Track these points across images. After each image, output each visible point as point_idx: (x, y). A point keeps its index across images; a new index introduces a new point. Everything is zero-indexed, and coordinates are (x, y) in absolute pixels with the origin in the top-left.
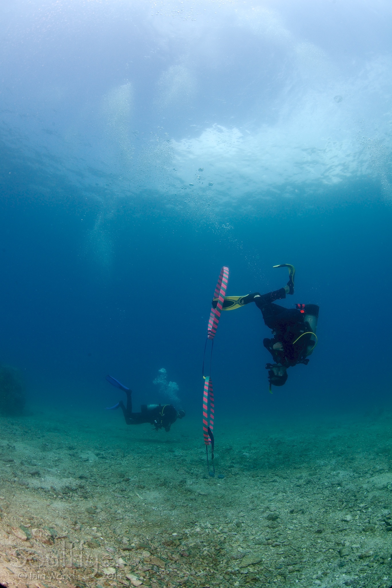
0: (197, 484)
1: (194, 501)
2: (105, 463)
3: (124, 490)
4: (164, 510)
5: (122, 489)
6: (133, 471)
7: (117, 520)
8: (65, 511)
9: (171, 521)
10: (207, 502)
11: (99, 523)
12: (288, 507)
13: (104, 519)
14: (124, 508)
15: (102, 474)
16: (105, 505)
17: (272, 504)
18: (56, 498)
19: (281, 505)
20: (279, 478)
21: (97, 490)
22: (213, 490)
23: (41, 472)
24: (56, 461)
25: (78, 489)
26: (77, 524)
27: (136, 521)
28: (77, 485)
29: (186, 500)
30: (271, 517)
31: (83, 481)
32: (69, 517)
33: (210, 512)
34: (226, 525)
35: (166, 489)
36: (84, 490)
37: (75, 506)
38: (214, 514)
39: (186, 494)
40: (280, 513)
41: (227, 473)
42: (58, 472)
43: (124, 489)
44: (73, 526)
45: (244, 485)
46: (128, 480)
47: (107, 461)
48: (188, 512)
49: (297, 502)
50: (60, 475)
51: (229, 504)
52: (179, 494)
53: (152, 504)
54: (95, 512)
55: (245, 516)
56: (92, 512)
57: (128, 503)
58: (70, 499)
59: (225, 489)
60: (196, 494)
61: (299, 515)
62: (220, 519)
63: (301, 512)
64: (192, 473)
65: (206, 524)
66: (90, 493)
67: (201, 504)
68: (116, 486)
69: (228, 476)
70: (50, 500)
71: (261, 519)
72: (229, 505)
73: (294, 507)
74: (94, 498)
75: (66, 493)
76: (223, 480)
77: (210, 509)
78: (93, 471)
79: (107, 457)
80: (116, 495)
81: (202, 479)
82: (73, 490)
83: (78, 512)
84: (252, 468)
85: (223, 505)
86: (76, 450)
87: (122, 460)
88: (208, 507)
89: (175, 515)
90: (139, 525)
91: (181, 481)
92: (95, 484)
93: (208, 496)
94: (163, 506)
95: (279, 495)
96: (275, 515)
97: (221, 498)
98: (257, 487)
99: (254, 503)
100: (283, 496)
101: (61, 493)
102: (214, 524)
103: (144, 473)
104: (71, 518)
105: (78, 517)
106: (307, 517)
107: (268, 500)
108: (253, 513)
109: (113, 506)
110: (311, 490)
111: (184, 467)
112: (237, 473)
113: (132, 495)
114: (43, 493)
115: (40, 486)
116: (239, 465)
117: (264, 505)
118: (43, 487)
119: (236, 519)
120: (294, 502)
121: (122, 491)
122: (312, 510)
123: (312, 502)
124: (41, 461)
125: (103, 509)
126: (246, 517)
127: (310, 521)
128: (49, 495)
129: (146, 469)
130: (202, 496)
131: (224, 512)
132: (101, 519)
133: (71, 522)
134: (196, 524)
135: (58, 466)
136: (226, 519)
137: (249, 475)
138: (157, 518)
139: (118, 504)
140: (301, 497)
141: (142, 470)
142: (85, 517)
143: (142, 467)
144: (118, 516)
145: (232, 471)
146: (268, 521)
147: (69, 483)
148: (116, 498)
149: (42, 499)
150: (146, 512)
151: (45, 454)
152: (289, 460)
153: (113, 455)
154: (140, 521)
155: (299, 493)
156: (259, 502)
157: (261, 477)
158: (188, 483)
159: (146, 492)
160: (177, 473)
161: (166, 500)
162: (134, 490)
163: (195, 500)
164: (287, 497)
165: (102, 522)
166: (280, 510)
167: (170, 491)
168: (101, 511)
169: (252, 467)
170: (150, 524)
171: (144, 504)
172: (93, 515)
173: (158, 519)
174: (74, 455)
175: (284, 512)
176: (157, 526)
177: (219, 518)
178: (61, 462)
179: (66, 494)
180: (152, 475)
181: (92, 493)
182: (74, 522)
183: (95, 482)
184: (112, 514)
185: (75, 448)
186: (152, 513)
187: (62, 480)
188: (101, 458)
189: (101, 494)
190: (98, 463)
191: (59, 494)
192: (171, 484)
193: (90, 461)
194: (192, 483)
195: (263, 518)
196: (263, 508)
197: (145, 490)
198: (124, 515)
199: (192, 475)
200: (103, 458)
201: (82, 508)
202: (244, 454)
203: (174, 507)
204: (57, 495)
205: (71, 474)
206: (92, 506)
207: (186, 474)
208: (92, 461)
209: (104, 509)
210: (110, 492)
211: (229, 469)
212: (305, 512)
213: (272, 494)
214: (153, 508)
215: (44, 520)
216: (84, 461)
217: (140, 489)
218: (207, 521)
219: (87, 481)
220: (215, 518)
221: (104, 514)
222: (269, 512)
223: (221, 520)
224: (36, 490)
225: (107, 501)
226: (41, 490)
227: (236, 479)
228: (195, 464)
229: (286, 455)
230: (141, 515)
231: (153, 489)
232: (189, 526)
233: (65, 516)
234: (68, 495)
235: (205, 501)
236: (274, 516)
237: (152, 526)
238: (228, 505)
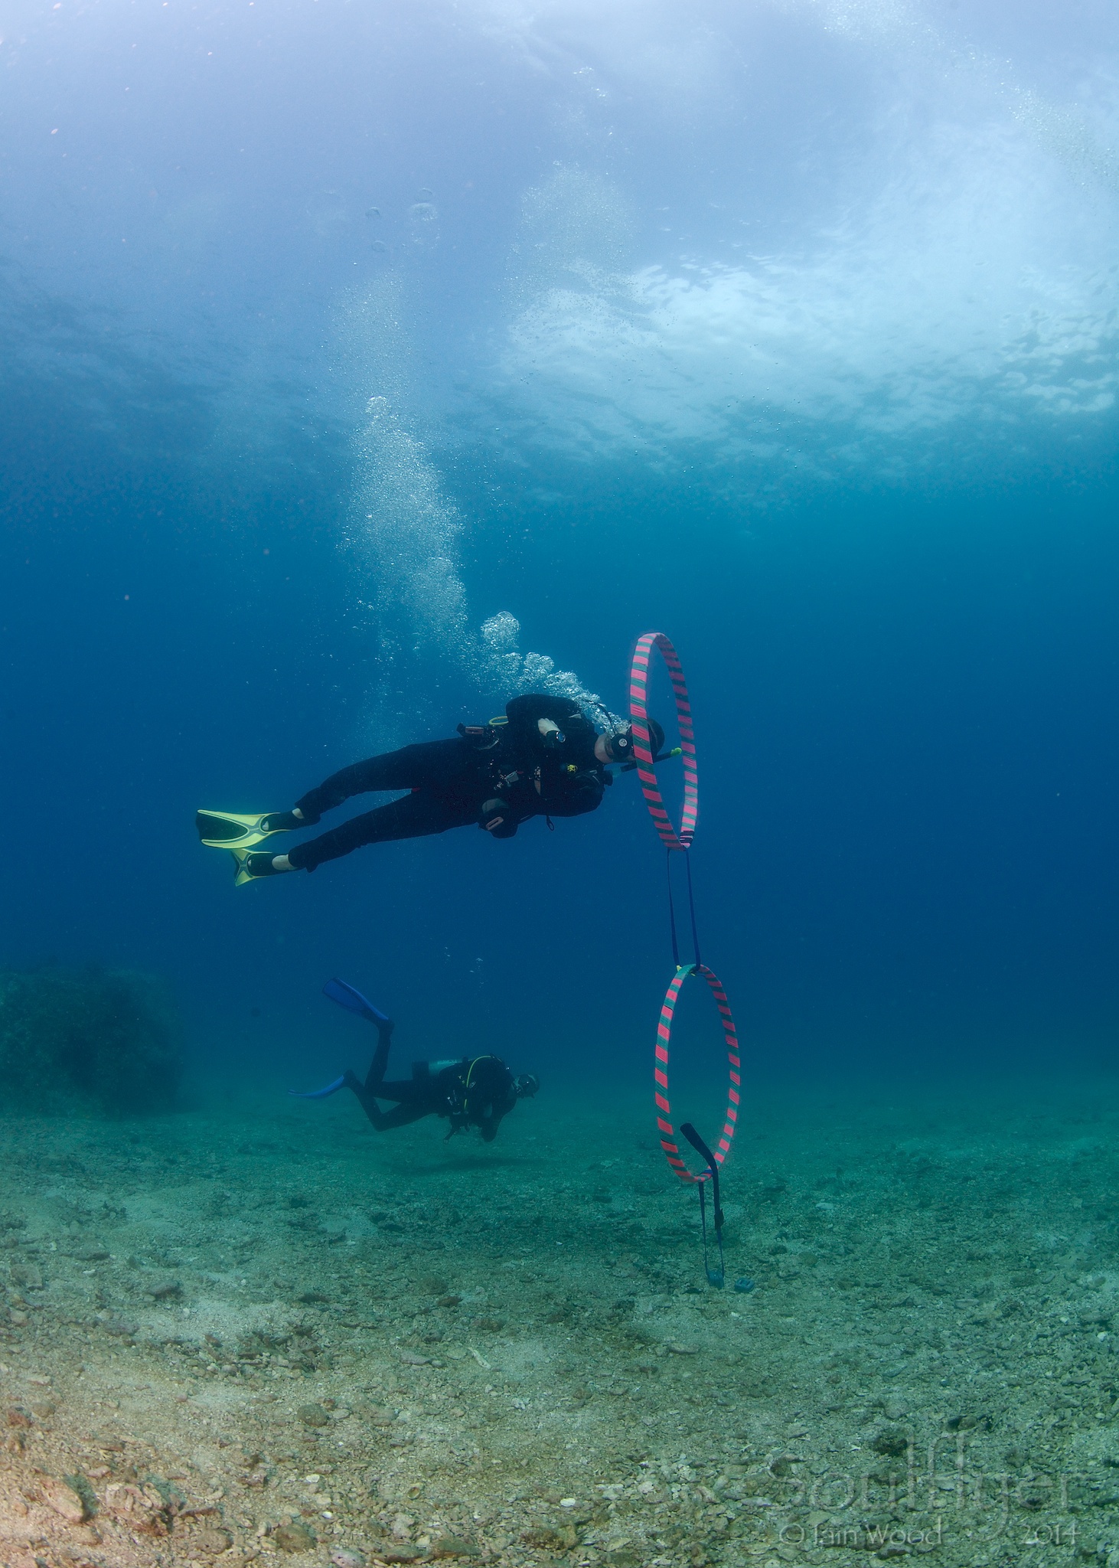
0: (666, 1313)
1: (650, 1376)
2: (394, 1246)
3: (435, 1339)
4: (549, 1411)
5: (430, 1334)
6: (474, 1272)
7: (394, 1446)
8: (232, 1418)
9: (565, 1450)
10: (689, 1378)
11: (332, 1460)
12: (942, 1403)
13: (352, 1445)
14: (423, 1402)
15: (377, 1283)
16: (363, 1395)
17: (896, 1388)
18: (214, 1372)
19: (924, 1393)
20: (920, 1291)
21: (350, 1342)
22: (714, 1335)
23: (187, 1287)
24: (244, 1246)
25: (290, 1338)
26: (261, 1465)
27: (451, 1452)
28: (290, 1324)
29: (626, 1370)
30: (887, 1442)
31: (311, 1311)
32: (239, 1439)
33: (697, 1418)
34: (739, 1468)
35: (567, 1331)
36: (309, 1341)
37: (266, 1399)
38: (706, 1424)
39: (629, 1349)
40: (919, 1427)
41: (763, 1272)
42: (239, 1285)
43: (436, 1335)
44: (247, 1470)
45: (814, 1315)
46: (454, 1302)
47: (401, 1240)
48: (624, 1416)
49: (971, 1385)
50: (245, 1295)
51: (761, 1387)
52: (607, 1349)
53: (515, 1387)
54: (328, 1418)
55: (804, 1435)
56: (316, 1419)
57: (439, 1384)
58: (258, 1374)
59: (752, 1332)
60: (660, 1350)
61: (976, 1434)
62: (725, 1445)
63: (983, 1422)
64: (657, 1275)
65: (674, 1466)
66: (328, 1351)
67: (673, 1386)
68: (415, 1324)
69: (766, 1283)
70: (193, 1380)
71: (855, 1447)
72: (757, 1390)
73: (962, 1404)
74: (336, 1367)
75: (253, 1354)
76: (749, 1296)
77: (698, 1405)
78: (350, 1274)
79: (405, 1224)
80: (404, 1358)
81: (685, 1296)
82: (273, 1344)
83: (271, 1420)
84: (840, 1255)
85: (739, 1391)
86: (315, 1206)
87: (448, 1233)
88: (690, 1400)
89: (582, 1430)
90: (459, 1467)
91: (619, 1305)
92: (347, 1321)
93: (697, 1356)
94: (550, 1393)
95: (918, 1356)
96: (900, 1437)
97: (736, 1363)
98: (854, 1325)
99: (838, 1385)
100: (932, 1359)
101: (233, 1357)
102: (701, 1466)
103: (507, 1275)
104: (243, 1443)
105: (269, 1439)
106: (999, 1444)
107: (884, 1375)
108: (832, 1422)
109: (390, 1397)
110: (1019, 1339)
111: (632, 1255)
112: (796, 1274)
113: (456, 1357)
114: (177, 1359)
115: (171, 1335)
116: (803, 1243)
117: (871, 1395)
118: (183, 1335)
119: (776, 1444)
120: (963, 1386)
121: (428, 1341)
122: (1018, 1416)
123: (1020, 1385)
124: (198, 1249)
125: (354, 1409)
126: (808, 1438)
127: (1010, 1460)
128: (195, 1362)
129: (516, 1262)
130: (678, 1357)
131: (739, 1417)
132: (341, 1443)
133: (240, 1457)
134: (643, 1463)
135: (246, 1264)
136: (745, 1443)
137: (831, 1280)
138: (524, 1440)
139: (405, 1391)
140: (988, 1367)
141: (504, 1265)
142: (293, 1436)
143: (505, 1256)
144: (400, 1434)
145: (780, 1265)
146: (878, 1456)
147: (268, 1320)
148: (406, 1365)
149: (167, 1379)
150: (493, 1418)
151: (213, 1228)
152: (954, 1228)
153: (422, 1218)
154: (464, 1453)
155: (982, 1349)
156: (854, 1382)
157: (867, 1286)
158: (640, 1308)
159: (503, 1344)
160: (611, 1275)
161: (561, 1372)
162: (469, 1336)
163: (655, 1370)
164: (944, 1365)
165: (341, 1457)
166: (918, 1413)
167: (579, 1338)
168: (348, 1417)
169: (842, 1250)
170: (495, 1461)
171: (489, 1387)
172: (320, 1430)
173: (526, 1443)
174: (302, 1225)
175: (931, 1424)
176: (516, 1469)
177: (723, 1440)
178: (259, 1250)
179: (251, 1357)
180: (531, 1281)
181: (333, 1349)
182: (252, 1457)
183: (350, 1311)
184: (380, 1426)
185: (311, 1202)
186: (510, 1420)
187: (246, 1310)
188: (385, 1229)
189: (360, 1355)
190: (373, 1248)
191: (227, 1360)
192: (587, 1314)
193: (350, 1242)
194: (650, 1309)
195: (862, 1443)
196: (866, 1404)
197: (501, 1337)
198: (419, 1429)
199: (654, 1280)
200: (392, 1228)
201: (290, 1405)
202: (818, 1205)
203: (583, 1399)
204: (219, 1362)
205: (279, 1287)
206: (320, 1398)
207: (639, 1276)
208: (354, 1243)
209: (358, 1408)
210: (392, 1347)
211: (772, 1259)
212: (997, 1425)
213: (898, 1352)
214: (517, 1401)
215: (156, 1450)
216: (331, 1242)
217: (487, 1331)
218: (681, 1451)
219: (323, 1311)
220: (709, 1443)
221: (356, 1426)
222: (884, 1419)
223: (725, 1451)
224: (157, 1347)
225: (375, 1379)
226: (174, 1347)
227: (789, 1295)
228: (669, 1241)
229: (944, 1208)
230: (475, 1427)
231: (529, 1334)
232: (619, 1470)
233: (227, 1438)
234: (257, 1361)
235: (686, 1375)
236: (896, 1441)
237: (501, 1469)
238: (756, 1392)
